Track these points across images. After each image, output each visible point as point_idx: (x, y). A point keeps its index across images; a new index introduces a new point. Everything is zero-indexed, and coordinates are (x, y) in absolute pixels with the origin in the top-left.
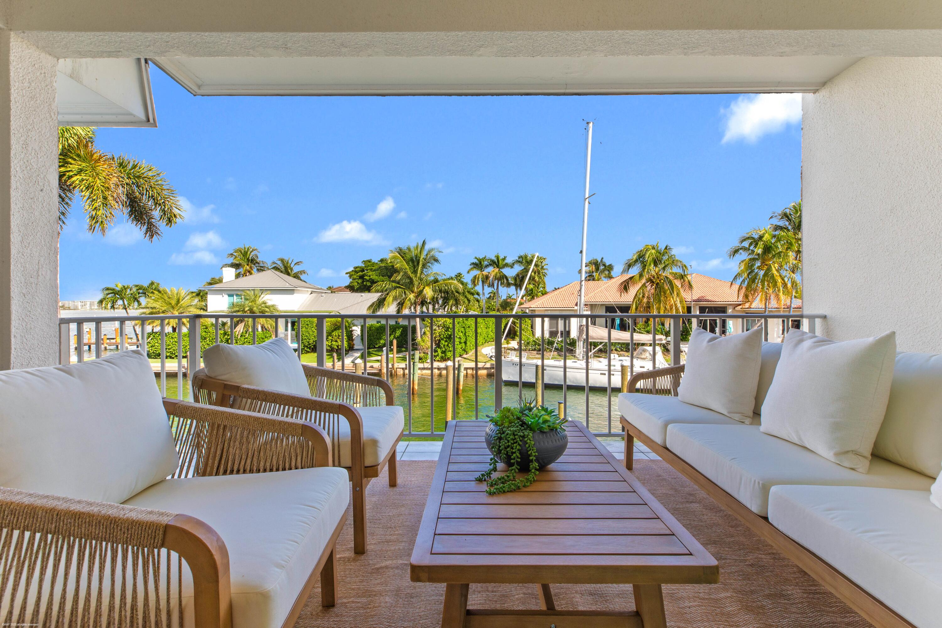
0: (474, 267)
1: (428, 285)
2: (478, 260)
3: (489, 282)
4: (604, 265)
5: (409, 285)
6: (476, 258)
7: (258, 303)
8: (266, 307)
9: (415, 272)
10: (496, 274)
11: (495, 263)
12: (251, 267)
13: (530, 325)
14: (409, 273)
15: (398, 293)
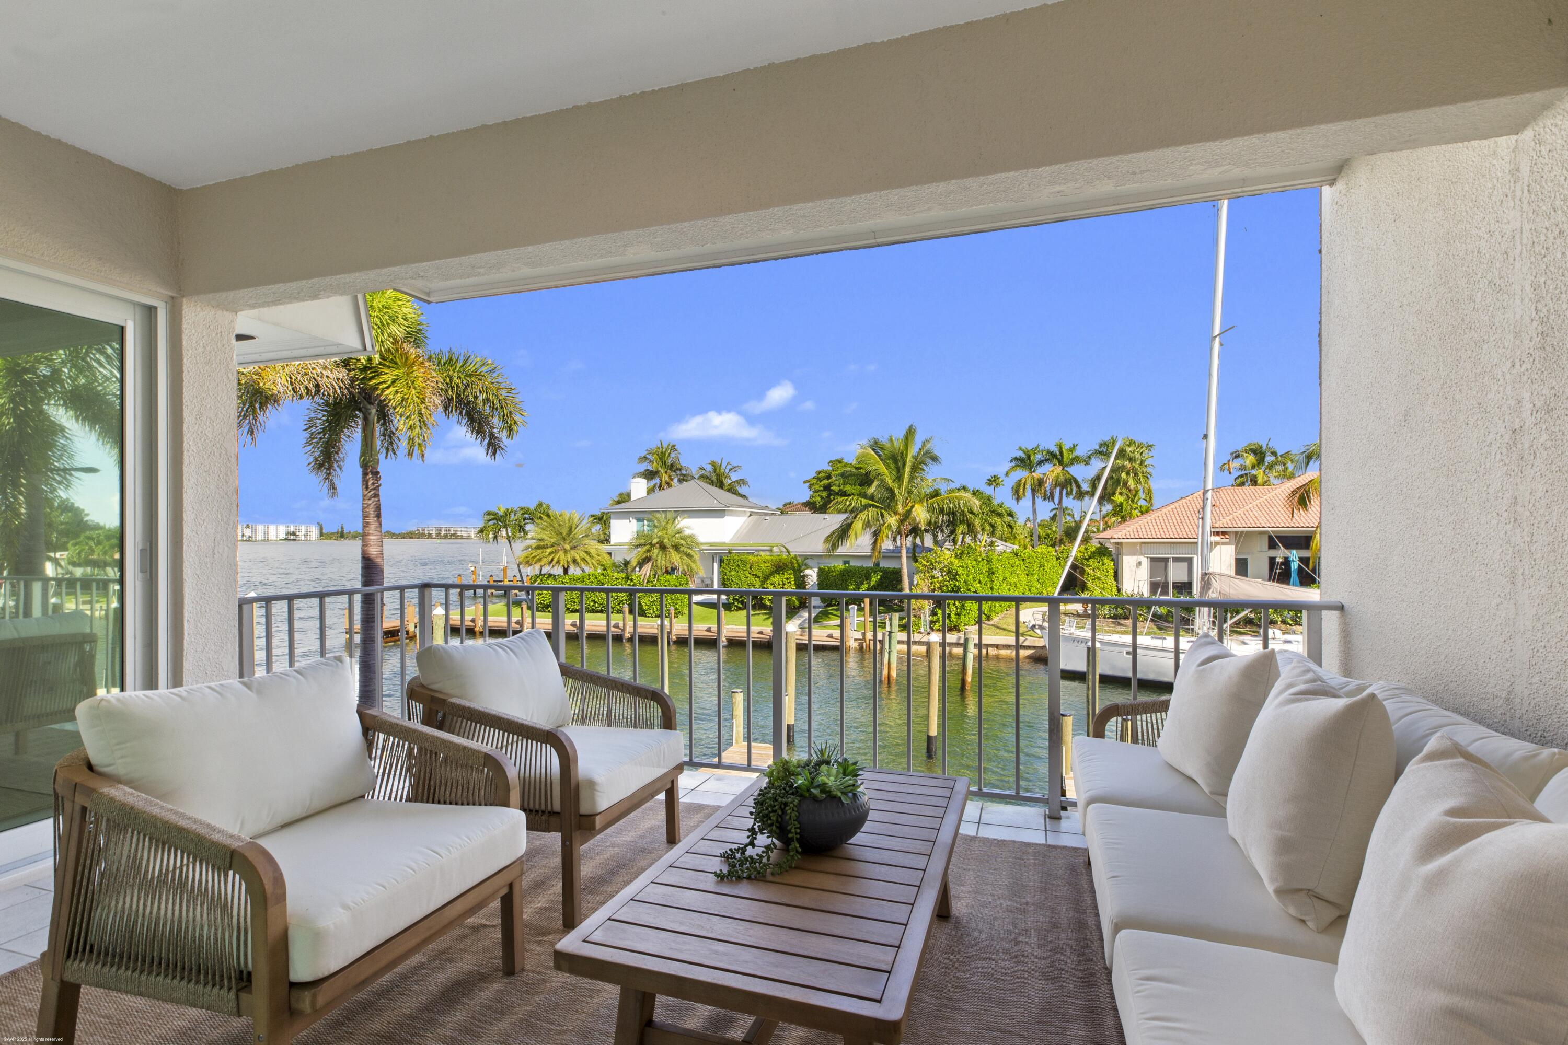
0: (1017, 466)
1: (921, 501)
2: (1024, 452)
3: (1045, 491)
4: (1274, 454)
5: (888, 501)
6: (1021, 449)
7: (670, 532)
8: (681, 539)
9: (899, 478)
10: (1058, 477)
11: (1055, 457)
12: (670, 477)
13: (1112, 571)
14: (890, 482)
15: (870, 515)
